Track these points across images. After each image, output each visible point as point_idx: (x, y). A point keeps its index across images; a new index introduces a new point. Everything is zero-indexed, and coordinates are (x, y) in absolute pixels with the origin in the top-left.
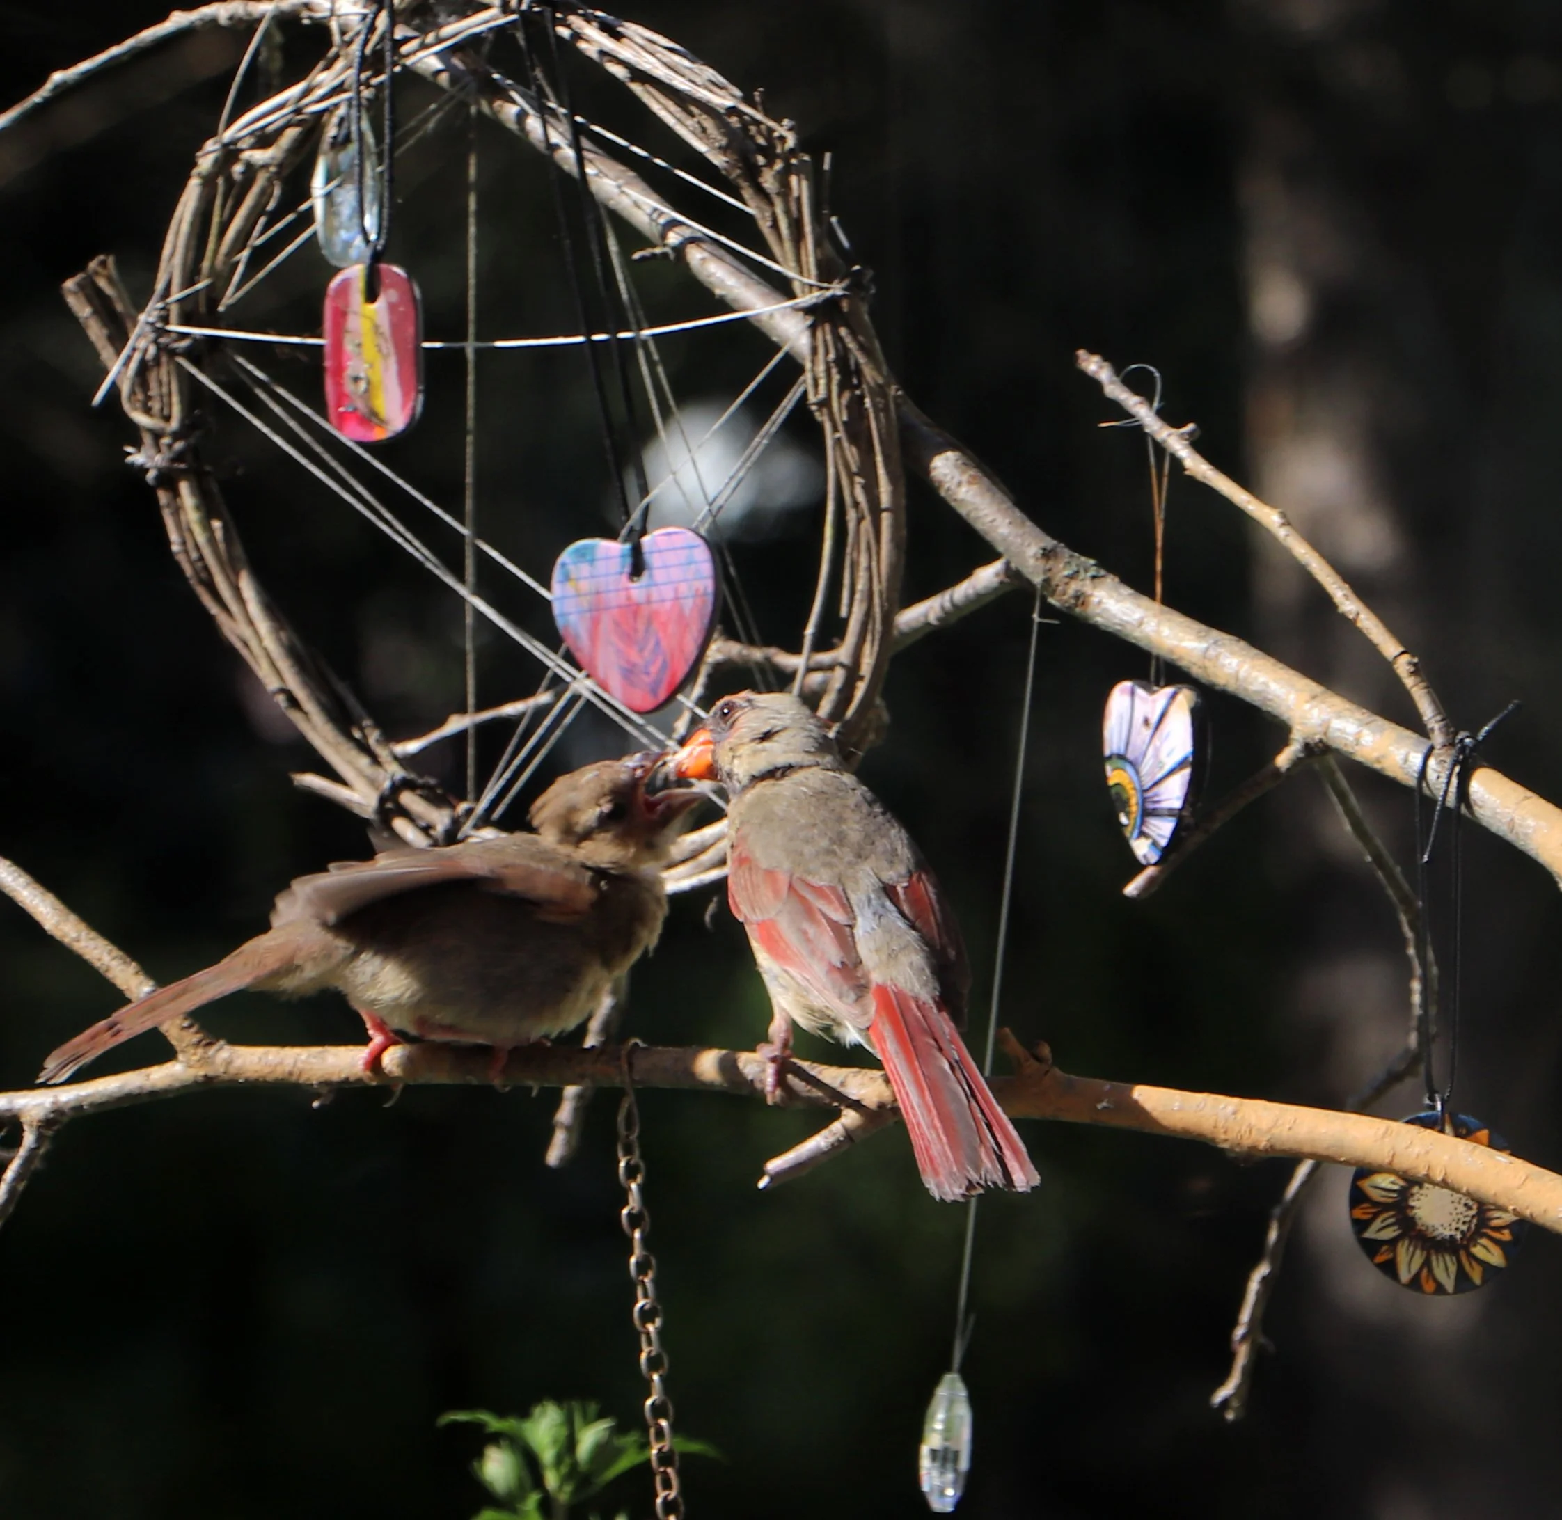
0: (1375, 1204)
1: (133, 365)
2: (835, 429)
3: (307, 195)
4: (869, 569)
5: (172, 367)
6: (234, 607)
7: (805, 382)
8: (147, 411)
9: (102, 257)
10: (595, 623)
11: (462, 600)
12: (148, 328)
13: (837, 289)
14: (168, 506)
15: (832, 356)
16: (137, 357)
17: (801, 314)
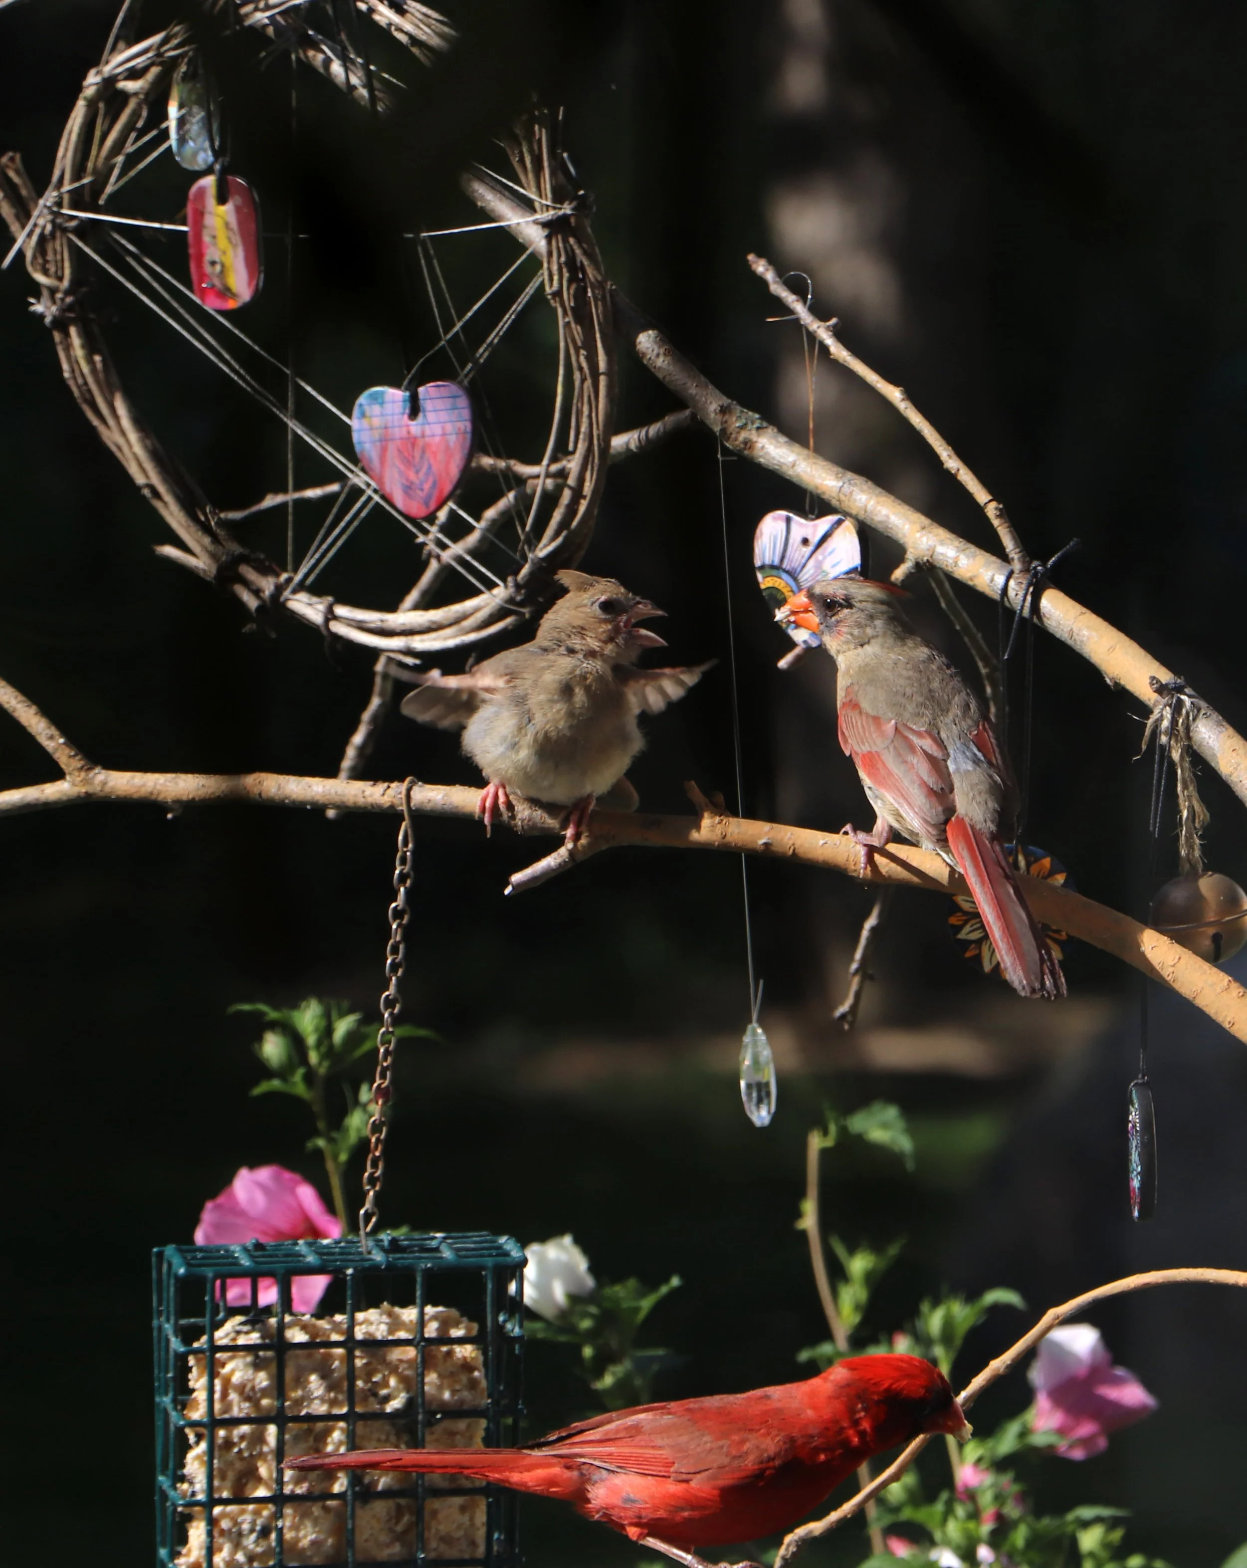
0: (966, 913)
1: (35, 238)
2: (565, 313)
3: (165, 117)
4: (590, 417)
5: (65, 242)
6: (111, 421)
7: (543, 274)
8: (46, 272)
9: (11, 154)
10: (384, 451)
11: (285, 425)
12: (46, 211)
13: (567, 209)
14: (61, 343)
15: (563, 259)
16: (38, 231)
17: (539, 227)
